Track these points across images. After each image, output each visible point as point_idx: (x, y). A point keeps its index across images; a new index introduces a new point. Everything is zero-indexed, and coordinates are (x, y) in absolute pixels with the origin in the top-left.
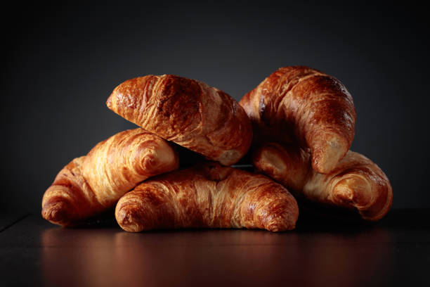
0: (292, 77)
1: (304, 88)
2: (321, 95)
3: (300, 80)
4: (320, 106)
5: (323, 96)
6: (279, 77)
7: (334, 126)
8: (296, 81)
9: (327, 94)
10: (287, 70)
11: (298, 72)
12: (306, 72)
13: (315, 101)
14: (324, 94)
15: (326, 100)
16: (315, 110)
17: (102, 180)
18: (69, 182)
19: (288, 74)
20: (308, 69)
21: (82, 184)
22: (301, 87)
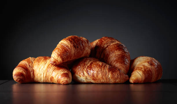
0: (108, 42)
1: (112, 48)
2: (119, 52)
3: (111, 44)
4: (118, 56)
5: (120, 53)
6: (103, 41)
7: (123, 65)
8: (110, 44)
9: (121, 52)
10: (106, 39)
11: (110, 41)
12: (113, 41)
13: (117, 54)
14: (120, 52)
15: (121, 54)
16: (116, 57)
17: (41, 75)
18: (27, 68)
19: (107, 41)
20: (114, 40)
21: (32, 71)
22: (112, 47)
